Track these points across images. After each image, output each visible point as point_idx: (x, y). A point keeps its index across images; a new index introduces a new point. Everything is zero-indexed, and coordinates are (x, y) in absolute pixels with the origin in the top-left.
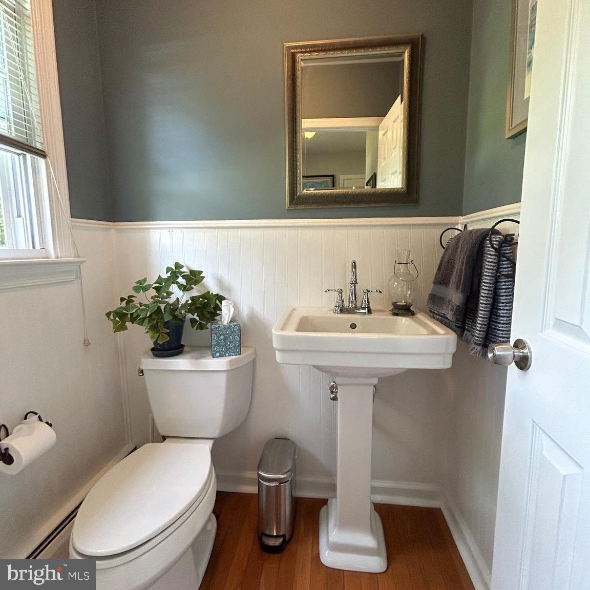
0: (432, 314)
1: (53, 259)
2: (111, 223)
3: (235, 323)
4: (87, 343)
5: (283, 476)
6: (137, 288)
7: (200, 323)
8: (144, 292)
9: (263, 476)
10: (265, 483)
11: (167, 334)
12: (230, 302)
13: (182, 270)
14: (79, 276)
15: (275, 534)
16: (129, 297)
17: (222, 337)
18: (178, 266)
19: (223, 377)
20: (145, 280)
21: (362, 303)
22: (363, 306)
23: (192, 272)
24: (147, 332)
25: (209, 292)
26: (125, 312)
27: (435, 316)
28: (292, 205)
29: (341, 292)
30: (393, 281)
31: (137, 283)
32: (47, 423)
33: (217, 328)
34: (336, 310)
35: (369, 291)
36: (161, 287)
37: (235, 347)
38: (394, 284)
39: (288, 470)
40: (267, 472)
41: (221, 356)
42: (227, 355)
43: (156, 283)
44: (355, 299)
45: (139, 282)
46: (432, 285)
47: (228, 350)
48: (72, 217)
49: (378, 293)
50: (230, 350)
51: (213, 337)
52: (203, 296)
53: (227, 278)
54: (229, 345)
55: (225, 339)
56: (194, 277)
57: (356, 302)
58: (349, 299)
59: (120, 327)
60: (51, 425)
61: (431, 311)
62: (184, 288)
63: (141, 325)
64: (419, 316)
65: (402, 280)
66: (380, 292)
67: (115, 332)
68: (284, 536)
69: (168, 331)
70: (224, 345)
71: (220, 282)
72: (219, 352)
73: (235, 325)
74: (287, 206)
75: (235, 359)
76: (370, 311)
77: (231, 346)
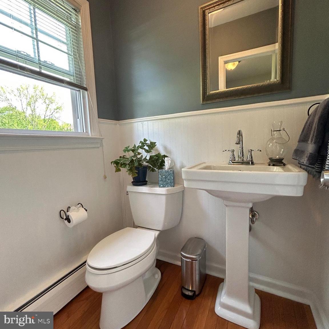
0: (300, 165)
1: (90, 136)
2: (117, 121)
3: (171, 170)
4: (105, 177)
5: (194, 257)
6: (125, 150)
7: (152, 168)
8: (128, 152)
9: (183, 255)
10: (184, 259)
11: (136, 173)
12: (169, 158)
13: (147, 142)
14: (102, 145)
15: (190, 289)
16: (123, 156)
17: (164, 177)
18: (145, 140)
19: (164, 197)
20: (129, 147)
21: (248, 158)
22: (248, 160)
23: (151, 143)
24: (127, 171)
25: (159, 153)
26: (118, 161)
27: (302, 166)
28: (205, 101)
29: (233, 151)
30: (269, 143)
31: (125, 148)
32: (85, 209)
33: (161, 172)
34: (230, 163)
35: (252, 150)
36: (135, 150)
37: (171, 182)
38: (269, 144)
39: (197, 254)
40: (186, 253)
41: (163, 187)
42: (167, 186)
43: (133, 148)
44: (243, 156)
45: (126, 148)
46: (297, 143)
47: (167, 184)
48: (99, 118)
49: (259, 151)
50: (168, 184)
51: (159, 176)
52: (156, 156)
53: (169, 146)
54: (168, 181)
55: (166, 178)
56: (152, 145)
57: (243, 157)
58: (239, 156)
59: (118, 170)
60: (86, 210)
61: (299, 163)
62: (147, 151)
63: (125, 168)
64: (289, 166)
65: (275, 142)
66: (260, 151)
67: (115, 172)
68: (195, 292)
69: (137, 172)
70: (165, 181)
71: (165, 148)
72: (162, 185)
73: (171, 171)
74: (201, 102)
75: (170, 189)
76: (253, 163)
77: (168, 182)
